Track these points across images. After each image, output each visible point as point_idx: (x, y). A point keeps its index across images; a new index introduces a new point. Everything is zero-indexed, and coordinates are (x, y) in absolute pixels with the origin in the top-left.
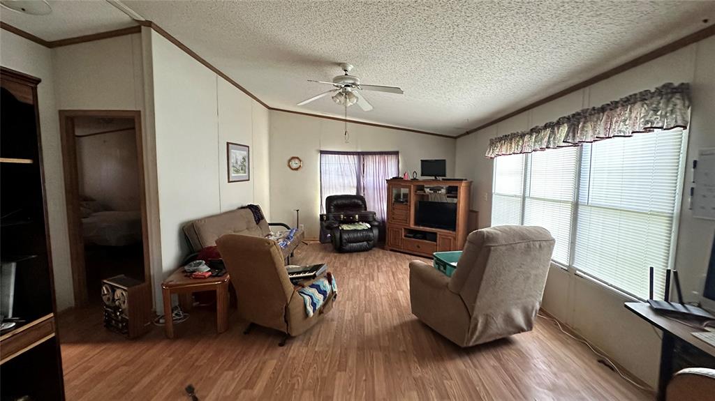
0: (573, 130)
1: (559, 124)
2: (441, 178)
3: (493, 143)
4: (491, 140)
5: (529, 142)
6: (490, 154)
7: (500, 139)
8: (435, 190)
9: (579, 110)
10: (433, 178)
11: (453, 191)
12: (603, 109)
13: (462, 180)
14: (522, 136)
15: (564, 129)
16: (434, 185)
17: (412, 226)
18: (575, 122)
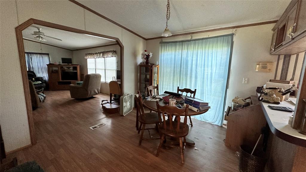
0: (103, 55)
1: (101, 53)
2: (70, 64)
3: (87, 55)
4: (86, 54)
5: (95, 56)
6: (86, 58)
7: (88, 54)
8: (69, 68)
9: (104, 51)
10: (67, 64)
11: (75, 68)
12: (107, 52)
13: (78, 65)
14: (94, 54)
15: (101, 54)
16: (68, 66)
17: (61, 80)
18: (104, 53)
